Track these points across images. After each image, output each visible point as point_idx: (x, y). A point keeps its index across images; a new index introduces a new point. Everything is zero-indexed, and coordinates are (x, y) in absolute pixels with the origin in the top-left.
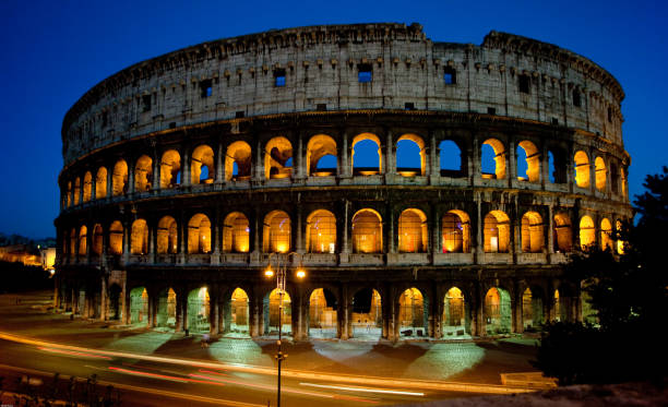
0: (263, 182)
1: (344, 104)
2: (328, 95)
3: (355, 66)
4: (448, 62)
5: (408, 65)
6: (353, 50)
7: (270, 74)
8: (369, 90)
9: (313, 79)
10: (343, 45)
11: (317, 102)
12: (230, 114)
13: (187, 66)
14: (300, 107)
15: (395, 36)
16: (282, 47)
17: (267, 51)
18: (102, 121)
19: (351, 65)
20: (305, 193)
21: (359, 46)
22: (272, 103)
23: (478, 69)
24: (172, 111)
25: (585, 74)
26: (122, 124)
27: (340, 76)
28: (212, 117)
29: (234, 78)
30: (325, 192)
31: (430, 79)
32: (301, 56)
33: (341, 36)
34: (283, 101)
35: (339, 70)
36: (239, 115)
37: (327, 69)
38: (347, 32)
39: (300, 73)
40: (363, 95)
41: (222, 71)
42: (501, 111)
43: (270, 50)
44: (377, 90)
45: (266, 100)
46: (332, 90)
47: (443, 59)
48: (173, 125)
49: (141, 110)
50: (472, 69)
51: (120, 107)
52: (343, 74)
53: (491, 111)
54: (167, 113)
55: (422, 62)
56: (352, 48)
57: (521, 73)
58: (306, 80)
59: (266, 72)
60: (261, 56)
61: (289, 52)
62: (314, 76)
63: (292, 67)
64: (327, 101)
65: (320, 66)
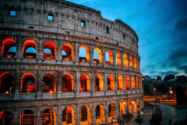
0: (43, 60)
1: (77, 34)
2: (70, 28)
3: (80, 20)
4: (107, 26)
5: (97, 24)
6: (79, 14)
8: (85, 30)
10: (76, 11)
11: (66, 30)
12: (26, 27)
14: (60, 31)
15: (93, 13)
16: (52, 5)
17: (45, 4)
21: (82, 13)
22: (48, 26)
27: (75, 23)
29: (29, 11)
31: (103, 30)
32: (60, 10)
33: (76, 8)
34: (53, 27)
35: (75, 20)
36: (31, 28)
37: (70, 18)
38: (78, 7)
39: (60, 18)
40: (83, 31)
41: (23, 6)
42: (119, 44)
43: (47, 4)
44: (87, 31)
45: (45, 25)
46: (72, 27)
47: (106, 24)
50: (113, 30)
53: (118, 43)
55: (101, 24)
57: (123, 33)
59: (45, 13)
60: (43, 6)
61: (56, 8)
62: (65, 20)
63: (57, 14)
64: (70, 31)
65: (68, 17)
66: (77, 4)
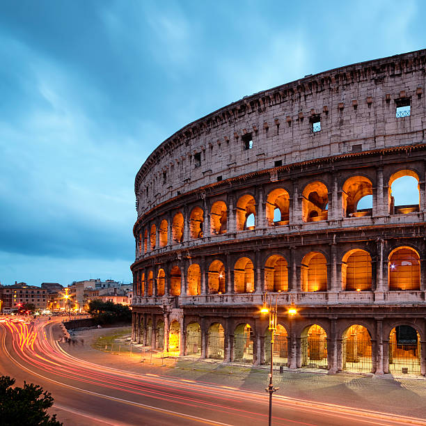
0: (301, 226)
1: (381, 144)
2: (363, 135)
3: (392, 101)
6: (390, 84)
7: (306, 121)
8: (407, 125)
9: (348, 121)
10: (378, 81)
11: (352, 144)
12: (270, 164)
13: (231, 122)
14: (335, 151)
16: (317, 92)
17: (303, 98)
18: (163, 179)
19: (388, 101)
20: (340, 233)
21: (397, 79)
22: (308, 149)
24: (219, 165)
26: (178, 180)
27: (376, 115)
28: (253, 169)
29: (273, 128)
30: (360, 232)
32: (335, 98)
33: (378, 72)
34: (319, 147)
35: (375, 107)
36: (278, 164)
37: (363, 108)
38: (383, 67)
39: (335, 117)
41: (261, 123)
43: (305, 96)
44: (416, 124)
45: (303, 147)
46: (368, 130)
48: (220, 178)
49: (193, 167)
51: (176, 165)
52: (379, 112)
54: (215, 168)
56: (389, 82)
58: (341, 123)
59: (302, 119)
60: (298, 105)
61: (324, 97)
62: (349, 118)
63: (327, 112)
64: (362, 142)
65: (355, 107)
66: (379, 60)
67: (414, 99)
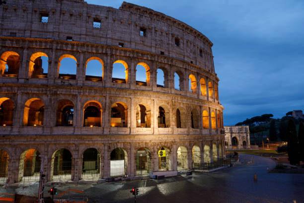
2: (18, 27)
3: (38, 12)
4: (96, 15)
5: (71, 15)
9: (10, 17)
11: (10, 31)
19: (36, 11)
23: (114, 21)
25: (183, 30)
27: (27, 18)
31: (84, 24)
35: (27, 13)
37: (20, 12)
40: (40, 30)
42: (127, 45)
44: (50, 28)
46: (22, 25)
47: (93, 14)
52: (30, 16)
55: (80, 15)
57: (141, 26)
62: (10, 15)
64: (17, 32)
65: (15, 10)
67: (50, 14)
